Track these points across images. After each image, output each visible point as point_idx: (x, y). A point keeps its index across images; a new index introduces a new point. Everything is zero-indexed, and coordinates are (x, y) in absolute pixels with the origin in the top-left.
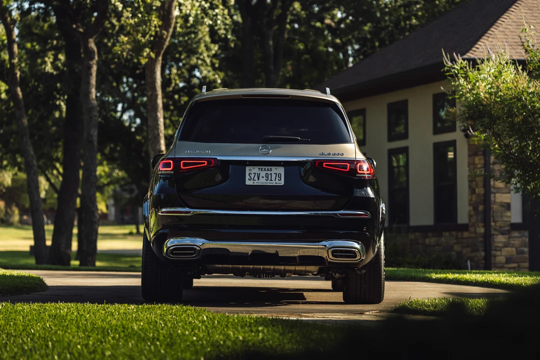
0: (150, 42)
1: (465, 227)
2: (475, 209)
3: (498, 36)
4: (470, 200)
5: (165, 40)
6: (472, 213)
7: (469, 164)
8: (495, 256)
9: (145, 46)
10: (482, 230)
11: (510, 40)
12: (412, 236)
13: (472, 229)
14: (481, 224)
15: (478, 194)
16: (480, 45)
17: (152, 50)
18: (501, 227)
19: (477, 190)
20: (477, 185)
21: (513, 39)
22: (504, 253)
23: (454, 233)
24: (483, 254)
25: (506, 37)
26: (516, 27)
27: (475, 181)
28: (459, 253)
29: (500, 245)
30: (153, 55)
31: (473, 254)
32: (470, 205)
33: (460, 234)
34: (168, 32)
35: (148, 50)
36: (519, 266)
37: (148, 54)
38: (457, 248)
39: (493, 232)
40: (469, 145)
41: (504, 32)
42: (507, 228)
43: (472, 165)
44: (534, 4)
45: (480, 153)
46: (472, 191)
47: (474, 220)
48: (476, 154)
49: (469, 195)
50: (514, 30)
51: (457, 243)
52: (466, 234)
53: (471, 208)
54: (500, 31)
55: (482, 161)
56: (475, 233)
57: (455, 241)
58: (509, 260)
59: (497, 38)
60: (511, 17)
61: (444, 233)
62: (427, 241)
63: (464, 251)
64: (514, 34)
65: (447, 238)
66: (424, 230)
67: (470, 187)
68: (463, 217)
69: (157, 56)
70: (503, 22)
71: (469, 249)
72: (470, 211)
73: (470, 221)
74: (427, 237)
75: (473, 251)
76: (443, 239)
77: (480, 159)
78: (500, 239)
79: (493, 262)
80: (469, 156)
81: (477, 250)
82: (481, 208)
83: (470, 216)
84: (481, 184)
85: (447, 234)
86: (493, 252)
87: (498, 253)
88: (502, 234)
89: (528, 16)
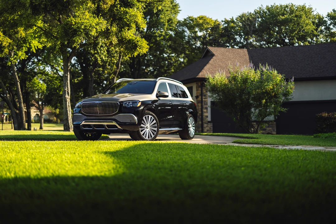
0: (113, 72)
3: (204, 72)
5: (117, 72)
9: (112, 74)
10: (200, 123)
14: (200, 121)
15: (200, 113)
16: (201, 74)
17: (114, 75)
20: (199, 111)
22: (206, 129)
24: (201, 129)
29: (205, 127)
30: (114, 76)
34: (118, 70)
35: (113, 75)
36: (210, 132)
37: (113, 76)
39: (204, 123)
40: (197, 101)
41: (206, 71)
42: (207, 122)
44: (212, 64)
47: (198, 120)
48: (199, 103)
55: (201, 105)
56: (199, 123)
58: (208, 131)
60: (207, 67)
70: (205, 68)
71: (197, 128)
78: (205, 125)
81: (199, 128)
82: (200, 117)
86: (204, 129)
88: (206, 124)
89: (211, 67)
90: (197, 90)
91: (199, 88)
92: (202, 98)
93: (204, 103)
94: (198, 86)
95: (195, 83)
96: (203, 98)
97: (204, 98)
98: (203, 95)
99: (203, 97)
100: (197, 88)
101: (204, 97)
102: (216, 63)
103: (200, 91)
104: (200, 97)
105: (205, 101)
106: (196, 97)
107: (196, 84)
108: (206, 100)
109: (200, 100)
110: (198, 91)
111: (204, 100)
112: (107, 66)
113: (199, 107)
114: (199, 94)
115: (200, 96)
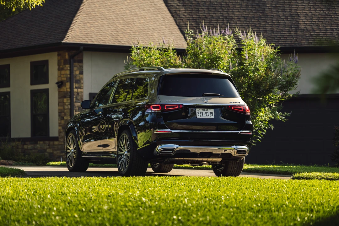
1: (56, 139)
2: (64, 128)
3: (76, 30)
4: (60, 123)
6: (62, 130)
7: (59, 103)
11: (83, 32)
12: (13, 144)
13: (61, 140)
15: (66, 120)
16: (69, 35)
19: (65, 118)
20: (65, 115)
21: (84, 31)
23: (47, 142)
25: (80, 30)
26: (83, 25)
27: (64, 112)
28: (51, 154)
31: (62, 154)
32: (59, 126)
33: (51, 143)
38: (49, 150)
40: (59, 92)
41: (78, 27)
43: (61, 103)
44: (88, 11)
45: (68, 96)
46: (61, 118)
47: (63, 134)
48: (65, 97)
49: (59, 120)
50: (83, 27)
51: (49, 148)
52: (56, 143)
53: (61, 128)
54: (76, 27)
55: (69, 101)
57: (48, 147)
59: (76, 31)
60: (79, 19)
61: (39, 142)
62: (25, 147)
63: (55, 152)
64: (84, 28)
65: (40, 145)
66: (24, 140)
67: (59, 116)
68: (54, 133)
70: (76, 21)
71: (59, 151)
72: (59, 130)
73: (59, 135)
74: (25, 144)
75: (62, 152)
76: (38, 146)
77: (68, 100)
80: (59, 98)
83: (60, 132)
84: (68, 114)
85: (42, 142)
89: (87, 18)
90: (60, 69)
91: (65, 63)
92: (71, 88)
93: (76, 97)
94: (62, 61)
95: (56, 53)
96: (74, 87)
97: (76, 88)
98: (74, 81)
99: (75, 85)
100: (59, 64)
101: (77, 85)
102: (96, 10)
103: (68, 72)
104: (68, 85)
105: (78, 93)
106: (57, 83)
107: (59, 55)
108: (79, 90)
109: (69, 90)
110: (63, 72)
111: (75, 90)
113: (66, 107)
114: (65, 79)
115: (67, 82)
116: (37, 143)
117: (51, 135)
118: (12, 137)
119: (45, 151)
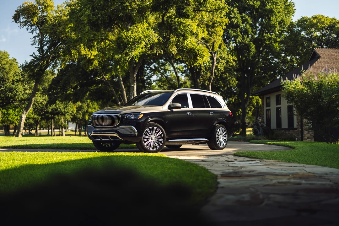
0: (208, 79)
1: (296, 129)
2: (298, 124)
4: (297, 121)
5: (212, 79)
6: (298, 125)
8: (304, 137)
9: (206, 80)
10: (300, 130)
12: (282, 131)
13: (298, 129)
14: (300, 128)
17: (208, 81)
18: (306, 129)
19: (299, 119)
20: (299, 117)
22: (307, 136)
23: (293, 130)
24: (301, 136)
28: (294, 136)
29: (306, 134)
30: (208, 83)
31: (298, 136)
33: (294, 131)
34: (212, 76)
35: (207, 81)
36: (311, 140)
37: (207, 83)
38: (294, 134)
39: (303, 130)
42: (308, 129)
47: (298, 127)
52: (296, 131)
53: (297, 123)
56: (299, 130)
58: (308, 138)
62: (286, 133)
63: (296, 135)
65: (291, 132)
66: (285, 129)
68: (295, 126)
69: (210, 83)
74: (286, 131)
75: (298, 135)
76: (290, 132)
78: (306, 132)
79: (303, 138)
81: (299, 135)
82: (300, 123)
83: (297, 126)
86: (304, 136)
87: (305, 136)
88: (306, 131)
102: (321, 66)
112: (202, 73)
116: (289, 131)
117: (294, 127)
118: (282, 128)
119: (292, 134)
